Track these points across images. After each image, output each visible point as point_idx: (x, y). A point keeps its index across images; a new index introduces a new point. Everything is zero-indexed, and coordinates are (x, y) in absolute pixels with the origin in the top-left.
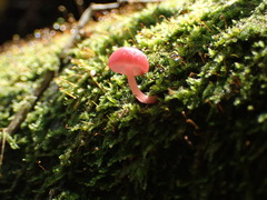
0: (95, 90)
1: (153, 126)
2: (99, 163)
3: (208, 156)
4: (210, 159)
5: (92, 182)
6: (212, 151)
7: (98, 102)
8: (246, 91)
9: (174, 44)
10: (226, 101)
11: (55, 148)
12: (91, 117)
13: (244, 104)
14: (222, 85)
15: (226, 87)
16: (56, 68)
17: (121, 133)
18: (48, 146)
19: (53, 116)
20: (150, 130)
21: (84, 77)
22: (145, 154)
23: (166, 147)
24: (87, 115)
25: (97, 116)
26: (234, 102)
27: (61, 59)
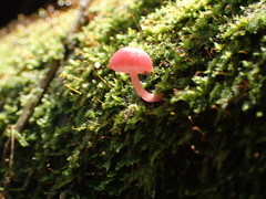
0: (100, 85)
1: (159, 129)
2: (107, 166)
3: (217, 162)
4: (219, 168)
5: (101, 187)
6: (220, 158)
7: (103, 99)
8: (255, 94)
9: (180, 33)
10: (234, 105)
11: (64, 148)
12: (97, 116)
13: (253, 110)
14: (230, 85)
15: (234, 88)
16: (61, 56)
17: (128, 136)
18: (57, 144)
19: (60, 111)
20: (157, 134)
21: (89, 69)
22: (152, 159)
23: (174, 152)
24: (93, 114)
25: (104, 114)
26: (242, 107)
27: (66, 46)
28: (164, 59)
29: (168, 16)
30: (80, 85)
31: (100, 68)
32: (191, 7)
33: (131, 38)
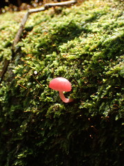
0: (38, 86)
1: (72, 120)
2: (43, 134)
8: (122, 112)
12: (37, 104)
15: (112, 107)
17: (55, 120)
19: (13, 95)
21: (30, 74)
22: (68, 136)
23: (79, 133)
24: (34, 103)
25: (40, 104)
26: (115, 118)
27: (12, 50)
28: (74, 78)
29: (75, 48)
30: (25, 82)
31: (37, 74)
32: (89, 48)
33: (54, 57)
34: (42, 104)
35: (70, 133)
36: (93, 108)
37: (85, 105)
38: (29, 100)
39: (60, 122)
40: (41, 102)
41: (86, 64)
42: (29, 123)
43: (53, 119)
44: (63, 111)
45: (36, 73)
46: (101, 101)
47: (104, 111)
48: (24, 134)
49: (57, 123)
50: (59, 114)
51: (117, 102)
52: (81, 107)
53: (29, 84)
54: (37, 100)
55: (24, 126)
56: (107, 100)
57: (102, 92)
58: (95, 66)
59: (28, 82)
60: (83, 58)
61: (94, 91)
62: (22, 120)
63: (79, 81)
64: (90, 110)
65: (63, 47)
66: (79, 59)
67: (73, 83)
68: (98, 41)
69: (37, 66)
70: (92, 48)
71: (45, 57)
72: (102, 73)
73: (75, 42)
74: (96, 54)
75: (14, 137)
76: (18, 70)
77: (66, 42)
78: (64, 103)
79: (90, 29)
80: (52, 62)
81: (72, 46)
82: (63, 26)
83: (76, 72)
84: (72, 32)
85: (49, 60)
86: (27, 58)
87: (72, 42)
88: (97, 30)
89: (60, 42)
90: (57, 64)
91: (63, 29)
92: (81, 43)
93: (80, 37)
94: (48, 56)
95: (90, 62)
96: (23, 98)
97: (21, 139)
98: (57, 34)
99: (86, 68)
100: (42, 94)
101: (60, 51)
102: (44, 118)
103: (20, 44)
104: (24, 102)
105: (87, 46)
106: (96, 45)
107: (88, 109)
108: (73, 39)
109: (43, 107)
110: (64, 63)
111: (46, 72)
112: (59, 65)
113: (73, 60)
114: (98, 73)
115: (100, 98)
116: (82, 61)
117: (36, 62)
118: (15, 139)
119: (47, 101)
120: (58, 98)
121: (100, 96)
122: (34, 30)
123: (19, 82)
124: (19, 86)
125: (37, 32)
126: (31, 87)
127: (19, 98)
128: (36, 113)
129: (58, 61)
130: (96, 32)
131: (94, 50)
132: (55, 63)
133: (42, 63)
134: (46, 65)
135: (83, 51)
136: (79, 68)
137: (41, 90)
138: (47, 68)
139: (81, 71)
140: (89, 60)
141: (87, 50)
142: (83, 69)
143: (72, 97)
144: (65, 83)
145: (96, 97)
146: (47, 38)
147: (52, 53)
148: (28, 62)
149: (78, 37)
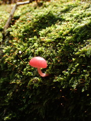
0: (21, 63)
1: (47, 91)
2: (24, 101)
3: (69, 109)
5: (22, 109)
6: (71, 108)
8: (87, 85)
12: (20, 77)
15: (79, 81)
17: (34, 91)
22: (44, 103)
23: (53, 102)
24: (18, 76)
25: (23, 77)
26: (81, 90)
27: (3, 34)
28: (50, 57)
29: (52, 33)
30: (12, 60)
31: (21, 54)
32: (62, 33)
33: (35, 40)
34: (25, 77)
35: (46, 102)
36: (64, 81)
37: (58, 79)
38: (15, 74)
39: (38, 92)
40: (23, 76)
41: (60, 46)
42: (14, 92)
43: (32, 89)
44: (40, 83)
45: (20, 52)
46: (71, 76)
47: (73, 84)
48: (10, 101)
49: (36, 93)
50: (37, 85)
51: (83, 78)
52: (54, 81)
53: (14, 61)
54: (21, 74)
55: (10, 94)
56: (75, 75)
57: (72, 69)
58: (67, 47)
59: (14, 59)
60: (57, 41)
61: (65, 67)
62: (9, 90)
63: (54, 60)
64: (62, 83)
65: (42, 32)
66: (54, 42)
67: (49, 61)
68: (70, 28)
69: (21, 47)
70: (65, 33)
71: (28, 40)
72: (72, 53)
73: (52, 28)
74: (68, 38)
75: (2, 103)
76: (7, 50)
77: (45, 28)
78: (42, 77)
79: (64, 18)
80: (33, 44)
81: (50, 32)
82: (43, 16)
83: (52, 52)
84: (49, 20)
85: (31, 43)
86: (14, 41)
87: (49, 28)
88: (69, 19)
89: (40, 28)
90: (37, 46)
91: (43, 18)
92: (57, 29)
93: (56, 25)
94: (30, 39)
95: (63, 44)
96: (10, 72)
97: (8, 105)
98: (38, 22)
99: (60, 49)
100: (25, 69)
101: (39, 36)
102: (26, 88)
103: (9, 29)
104: (11, 75)
105: (61, 31)
106: (68, 31)
107: (60, 82)
108: (50, 26)
109: (25, 80)
110: (42, 45)
111: (28, 52)
112: (39, 47)
113: (49, 43)
114: (69, 53)
115: (70, 74)
116: (57, 43)
117: (21, 44)
118: (3, 105)
119: (28, 75)
120: (37, 72)
121: (70, 72)
122: (21, 18)
123: (7, 59)
124: (7, 63)
125: (22, 20)
126: (16, 63)
127: (6, 72)
128: (19, 84)
129: (38, 43)
130: (68, 21)
131: (67, 35)
132: (36, 44)
133: (26, 44)
134: (28, 46)
135: (58, 36)
136: (54, 49)
137: (24, 66)
138: (29, 49)
139: (56, 52)
140: (62, 43)
141: (61, 35)
142: (57, 50)
143: (48, 72)
144: (42, 61)
145: (67, 73)
146: (30, 25)
147: (33, 37)
148: (15, 44)
149: (54, 24)
